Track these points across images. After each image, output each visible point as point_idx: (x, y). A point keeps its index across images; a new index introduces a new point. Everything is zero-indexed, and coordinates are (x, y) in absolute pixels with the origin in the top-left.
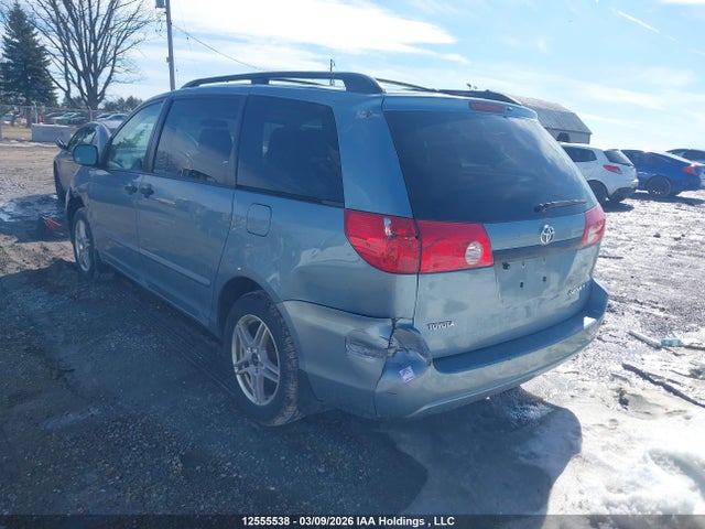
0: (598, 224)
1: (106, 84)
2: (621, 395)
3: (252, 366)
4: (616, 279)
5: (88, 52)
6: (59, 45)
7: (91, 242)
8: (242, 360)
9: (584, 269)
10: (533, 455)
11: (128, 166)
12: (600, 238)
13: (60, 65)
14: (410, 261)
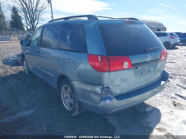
0: (165, 54)
1: (37, 24)
2: (174, 103)
3: (67, 99)
4: (174, 69)
5: (32, 16)
6: (24, 15)
7: (27, 66)
8: (64, 97)
9: (162, 66)
10: (148, 123)
11: (35, 45)
12: (166, 58)
13: (25, 20)
14: (107, 68)
